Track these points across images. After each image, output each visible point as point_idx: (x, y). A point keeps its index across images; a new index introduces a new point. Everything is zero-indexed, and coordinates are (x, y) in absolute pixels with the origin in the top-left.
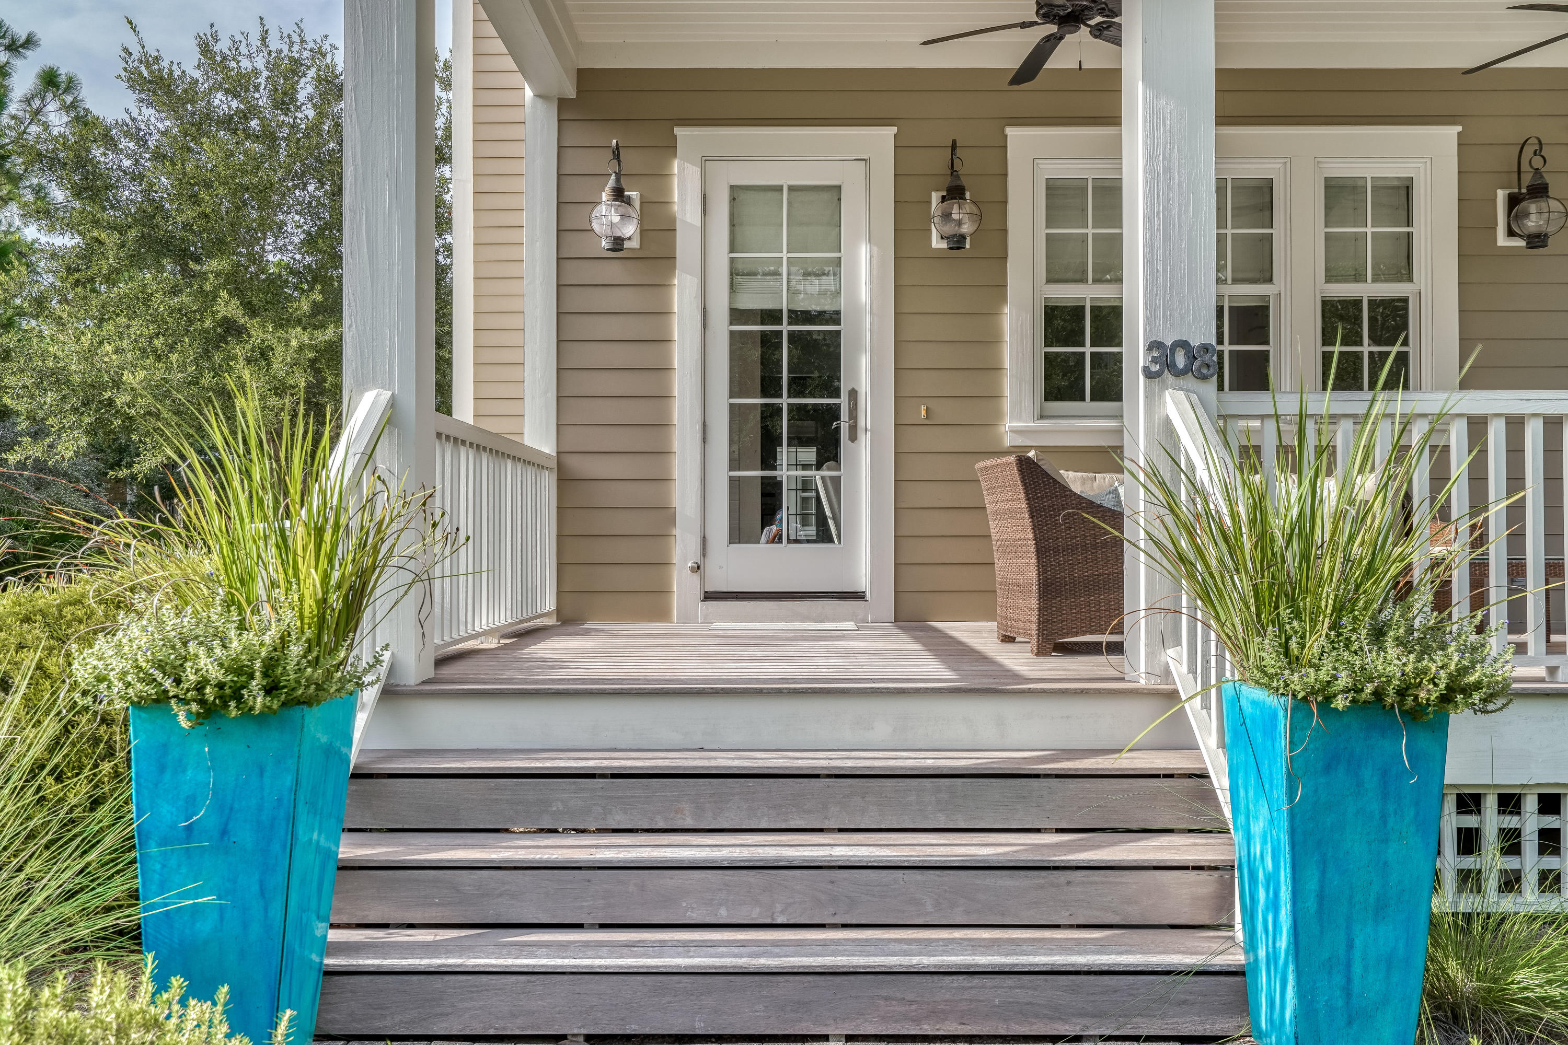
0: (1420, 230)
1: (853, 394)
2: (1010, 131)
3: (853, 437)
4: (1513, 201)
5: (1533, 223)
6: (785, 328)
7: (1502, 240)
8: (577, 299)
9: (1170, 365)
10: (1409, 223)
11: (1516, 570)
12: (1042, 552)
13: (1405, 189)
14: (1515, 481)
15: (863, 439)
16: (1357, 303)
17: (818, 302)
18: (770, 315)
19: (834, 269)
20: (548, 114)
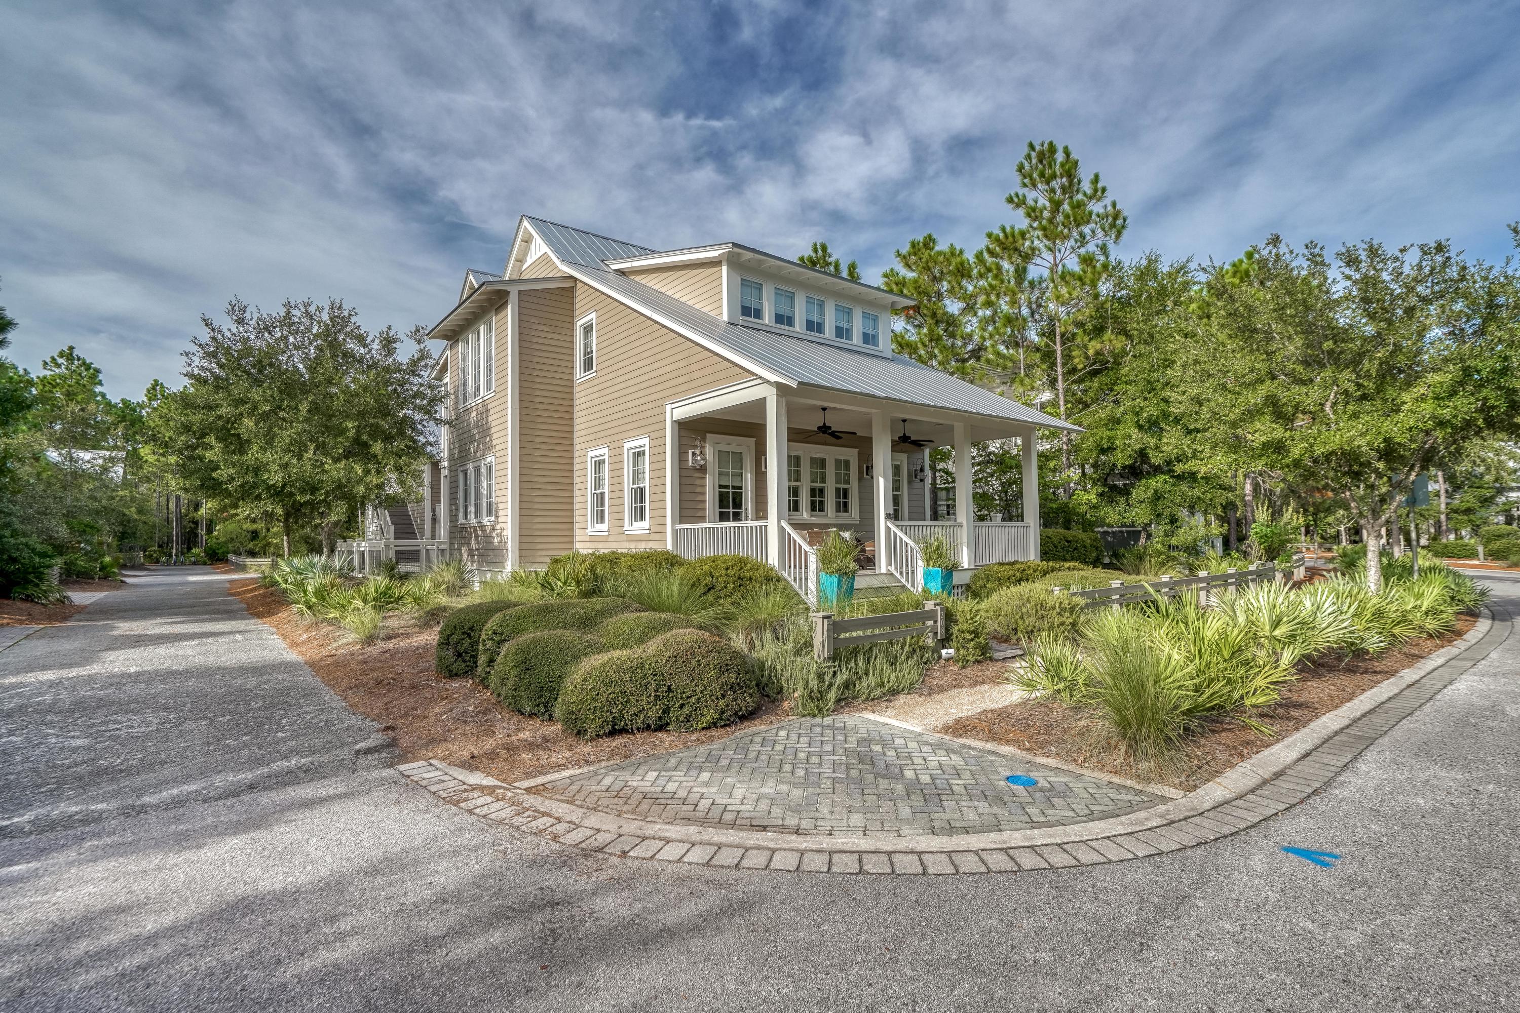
1: (746, 509)
6: (730, 490)
7: (865, 476)
8: (684, 481)
10: (849, 470)
16: (840, 489)
17: (738, 485)
18: (727, 487)
19: (741, 475)
20: (676, 426)
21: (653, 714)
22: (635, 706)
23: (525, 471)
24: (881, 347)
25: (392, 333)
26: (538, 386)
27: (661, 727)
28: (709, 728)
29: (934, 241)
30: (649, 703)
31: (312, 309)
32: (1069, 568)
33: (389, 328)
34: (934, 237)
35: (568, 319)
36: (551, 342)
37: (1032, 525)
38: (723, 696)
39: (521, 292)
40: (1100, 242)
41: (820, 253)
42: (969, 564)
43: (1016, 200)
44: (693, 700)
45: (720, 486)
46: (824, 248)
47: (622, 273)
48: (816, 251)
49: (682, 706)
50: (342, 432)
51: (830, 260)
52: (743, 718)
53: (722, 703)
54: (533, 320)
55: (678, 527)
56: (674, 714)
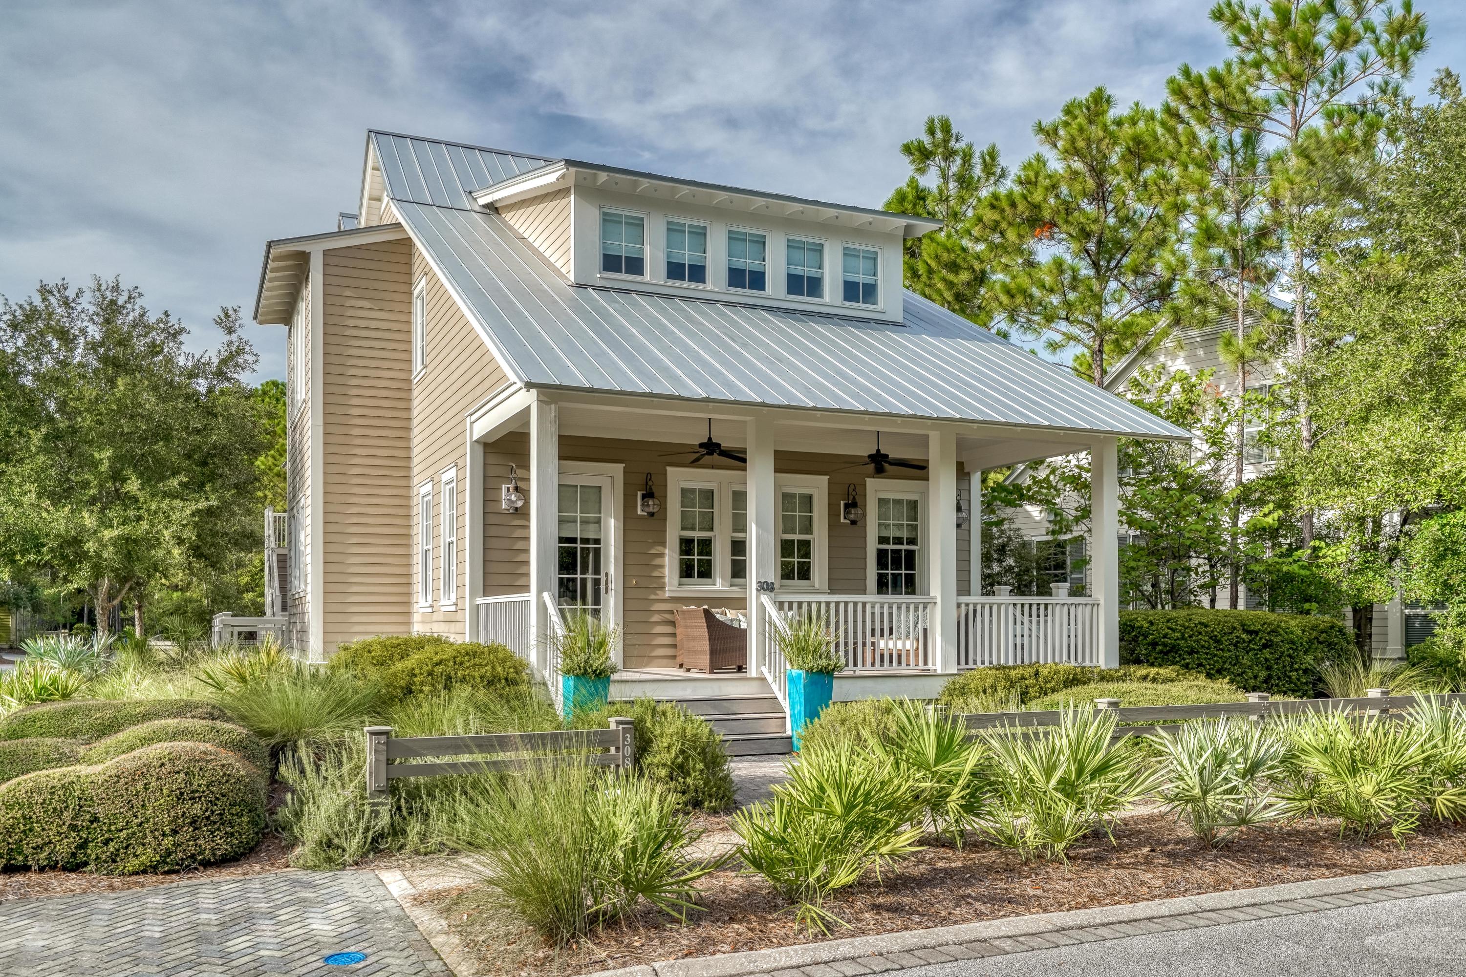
0: (815, 515)
1: (607, 574)
2: (669, 469)
3: (606, 592)
4: (847, 506)
5: (852, 517)
6: (579, 545)
7: (842, 520)
8: (493, 531)
9: (763, 588)
10: (811, 512)
11: (846, 644)
12: (711, 639)
13: (810, 497)
14: (846, 622)
15: (611, 594)
16: (793, 541)
17: (592, 536)
18: (573, 540)
19: (598, 521)
20: (480, 450)
21: (63, 849)
22: (39, 836)
23: (333, 518)
24: (881, 305)
25: (173, 320)
26: (354, 391)
27: (74, 866)
28: (144, 872)
29: (1108, 100)
30: (60, 834)
31: (71, 293)
32: (1145, 678)
33: (167, 314)
34: (1109, 92)
35: (403, 288)
36: (374, 324)
37: (1102, 602)
38: (175, 832)
39: (326, 253)
40: (1378, 80)
41: (939, 135)
42: (945, 663)
43: (1227, 13)
44: (123, 834)
45: (561, 540)
46: (946, 128)
47: (492, 208)
48: (931, 132)
49: (106, 843)
50: (94, 464)
51: (958, 146)
52: (207, 864)
53: (167, 842)
54: (348, 293)
55: (481, 600)
56: (92, 851)
